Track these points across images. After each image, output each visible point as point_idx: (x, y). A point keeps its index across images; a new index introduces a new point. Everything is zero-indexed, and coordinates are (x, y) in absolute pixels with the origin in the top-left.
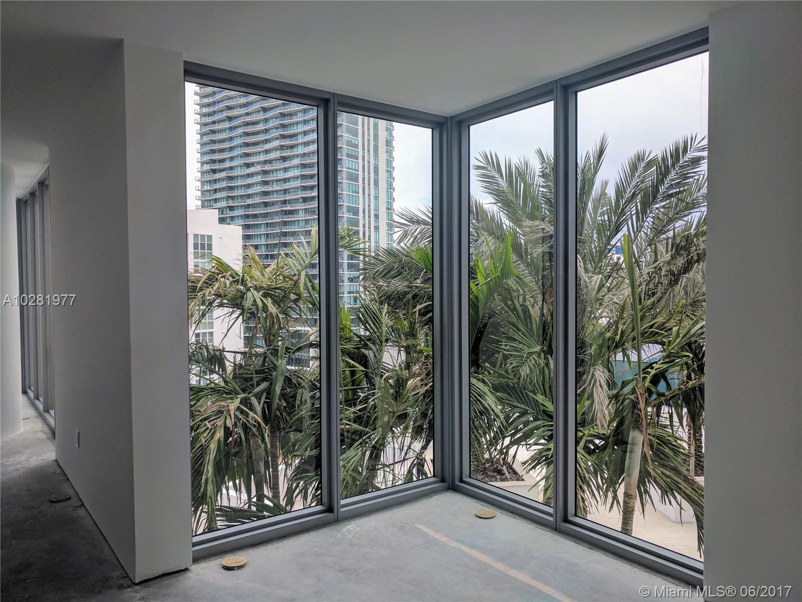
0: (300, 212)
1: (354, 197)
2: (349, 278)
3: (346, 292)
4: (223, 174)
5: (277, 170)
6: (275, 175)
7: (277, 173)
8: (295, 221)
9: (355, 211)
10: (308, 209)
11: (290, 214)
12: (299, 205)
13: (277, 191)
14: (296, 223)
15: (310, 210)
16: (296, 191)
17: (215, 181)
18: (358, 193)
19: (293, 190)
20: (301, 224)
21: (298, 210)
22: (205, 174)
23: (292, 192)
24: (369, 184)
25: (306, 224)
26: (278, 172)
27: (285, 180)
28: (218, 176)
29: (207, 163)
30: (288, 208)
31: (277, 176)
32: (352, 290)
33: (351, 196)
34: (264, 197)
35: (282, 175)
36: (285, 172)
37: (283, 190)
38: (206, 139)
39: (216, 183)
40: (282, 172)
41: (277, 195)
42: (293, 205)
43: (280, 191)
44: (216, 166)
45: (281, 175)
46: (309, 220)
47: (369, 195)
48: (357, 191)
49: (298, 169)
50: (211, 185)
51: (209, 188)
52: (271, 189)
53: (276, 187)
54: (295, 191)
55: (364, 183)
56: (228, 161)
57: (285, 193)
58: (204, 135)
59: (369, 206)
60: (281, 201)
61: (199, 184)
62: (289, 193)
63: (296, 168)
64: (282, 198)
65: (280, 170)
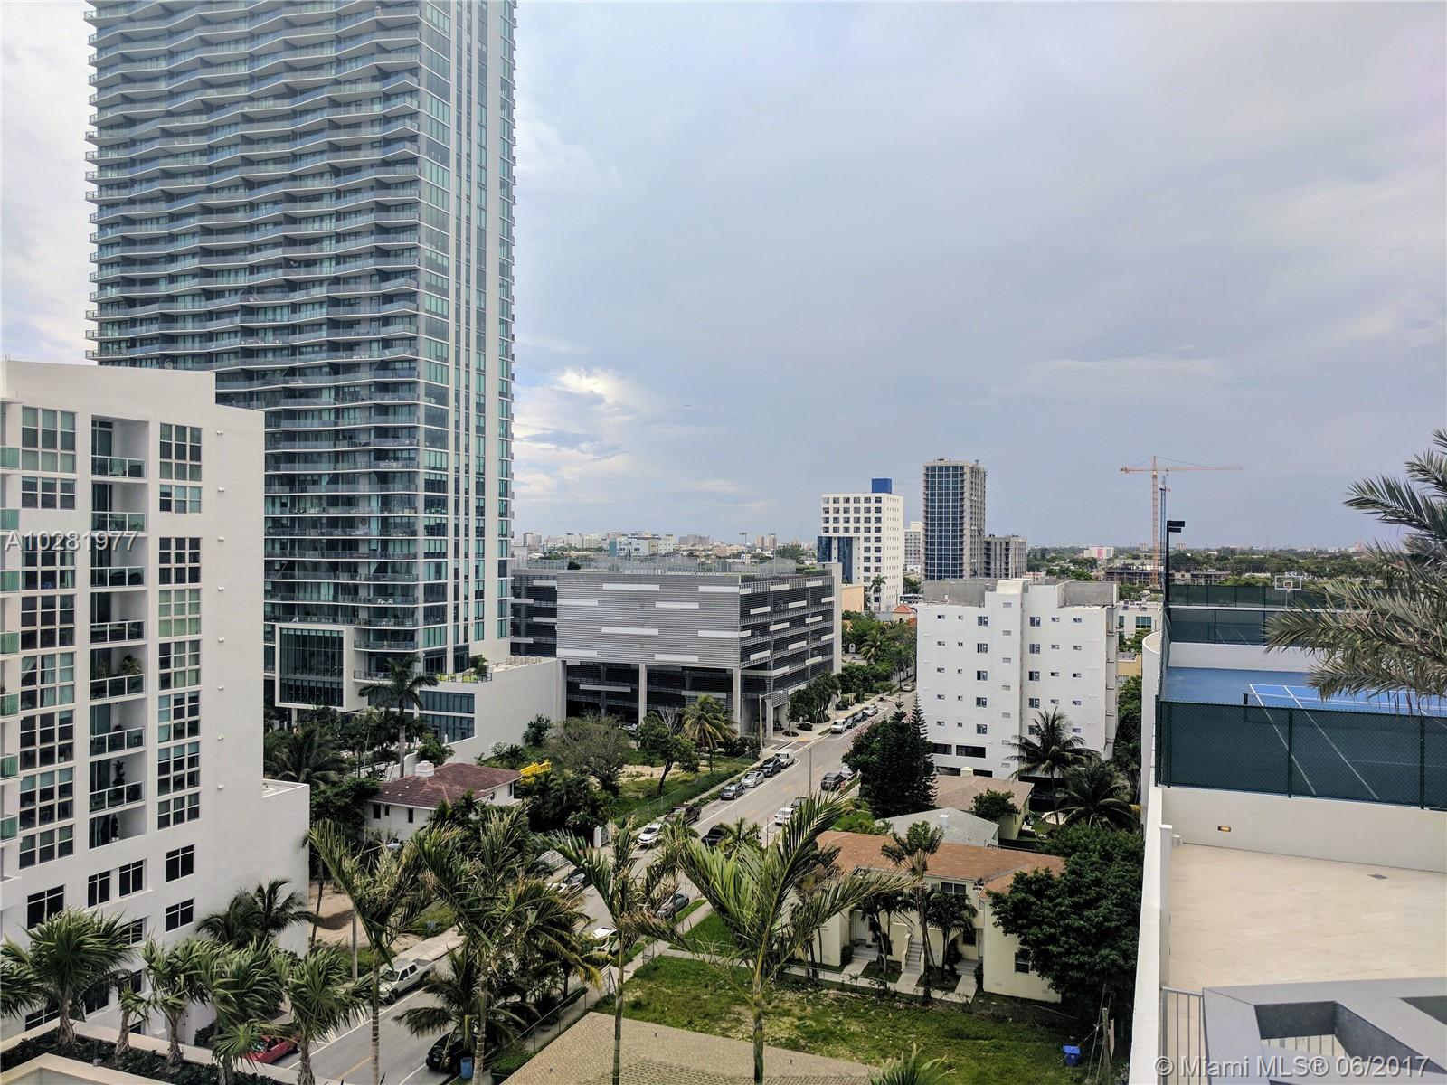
0: (325, 394)
1: (439, 368)
2: (426, 527)
3: (421, 554)
4: (153, 310)
5: (274, 308)
6: (271, 317)
7: (274, 313)
8: (312, 411)
9: (441, 396)
10: (343, 387)
11: (301, 396)
12: (324, 378)
13: (274, 350)
14: (316, 414)
15: (346, 389)
16: (317, 352)
17: (133, 322)
18: (446, 360)
19: (309, 349)
20: (325, 416)
21: (320, 389)
22: (109, 307)
23: (307, 353)
24: (468, 345)
25: (337, 417)
26: (278, 311)
27: (294, 329)
28: (139, 312)
29: (113, 283)
30: (299, 383)
31: (274, 320)
32: (432, 551)
33: (433, 367)
34: (247, 360)
35: (285, 317)
36: (294, 311)
37: (287, 348)
38: (111, 234)
39: (133, 326)
40: (285, 311)
41: (274, 356)
42: (310, 378)
43: (282, 349)
44: (137, 292)
45: (284, 319)
46: (343, 409)
47: (467, 366)
48: (445, 356)
49: (321, 307)
50: (124, 331)
51: (117, 336)
52: (261, 344)
53: (271, 341)
54: (313, 352)
55: (458, 341)
56: (162, 282)
57: (294, 354)
58: (107, 225)
59: (467, 387)
60: (282, 370)
61: (94, 326)
62: (301, 353)
63: (317, 306)
64: (286, 363)
65: (282, 307)
